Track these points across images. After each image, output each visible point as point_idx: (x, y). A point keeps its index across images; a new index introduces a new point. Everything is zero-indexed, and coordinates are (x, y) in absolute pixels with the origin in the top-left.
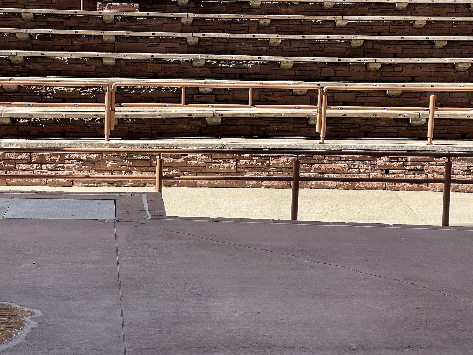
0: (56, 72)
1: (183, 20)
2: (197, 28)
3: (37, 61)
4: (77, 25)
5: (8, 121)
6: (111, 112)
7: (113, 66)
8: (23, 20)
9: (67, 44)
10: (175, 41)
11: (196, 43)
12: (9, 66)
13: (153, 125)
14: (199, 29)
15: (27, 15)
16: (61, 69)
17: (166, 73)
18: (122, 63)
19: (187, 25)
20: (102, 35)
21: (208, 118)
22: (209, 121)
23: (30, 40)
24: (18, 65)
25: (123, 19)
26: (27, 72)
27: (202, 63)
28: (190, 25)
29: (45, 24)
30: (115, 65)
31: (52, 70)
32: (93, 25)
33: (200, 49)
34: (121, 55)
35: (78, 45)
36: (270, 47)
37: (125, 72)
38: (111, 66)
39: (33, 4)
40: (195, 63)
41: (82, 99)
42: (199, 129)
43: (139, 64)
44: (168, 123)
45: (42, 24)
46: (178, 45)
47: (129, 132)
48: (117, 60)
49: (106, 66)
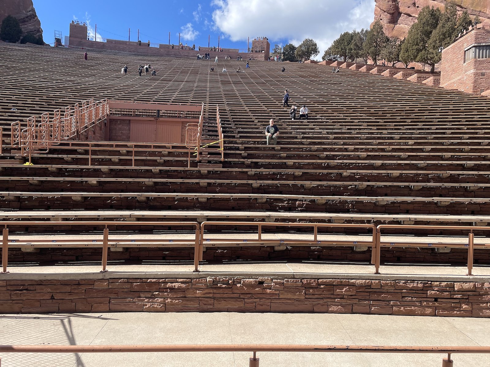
0: (168, 207)
1: (249, 173)
2: (257, 178)
3: (155, 200)
4: (185, 176)
7: (205, 203)
8: (153, 174)
9: (178, 188)
10: (245, 186)
11: (259, 187)
12: (137, 203)
13: (233, 250)
14: (259, 179)
15: (155, 170)
16: (171, 205)
17: (240, 207)
18: (212, 201)
19: (251, 176)
20: (199, 183)
22: (277, 248)
23: (154, 186)
24: (143, 203)
25: (213, 173)
26: (149, 207)
27: (265, 200)
28: (253, 176)
29: (166, 176)
31: (166, 206)
32: (195, 176)
33: (260, 191)
34: (211, 195)
35: (184, 188)
36: (305, 189)
37: (213, 207)
38: (204, 202)
39: (162, 165)
40: (259, 201)
41: (182, 227)
42: (268, 253)
43: (223, 201)
44: (244, 249)
45: (164, 176)
46: (247, 188)
47: (214, 256)
48: (208, 199)
49: (201, 203)
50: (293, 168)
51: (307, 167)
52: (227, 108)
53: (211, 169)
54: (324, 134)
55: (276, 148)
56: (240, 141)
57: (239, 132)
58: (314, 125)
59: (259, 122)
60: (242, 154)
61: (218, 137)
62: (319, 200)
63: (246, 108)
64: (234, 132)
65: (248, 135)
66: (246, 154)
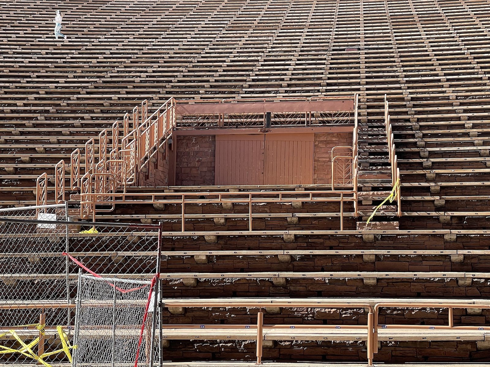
0: (317, 292)
1: (446, 237)
2: (461, 245)
3: (298, 282)
4: (337, 245)
5: (270, 344)
6: (374, 335)
7: (374, 286)
8: (284, 242)
9: (327, 265)
10: (439, 259)
11: (461, 261)
12: (271, 288)
13: (418, 348)
14: (464, 246)
15: (289, 236)
16: (321, 290)
17: (430, 292)
18: (384, 282)
19: (450, 242)
20: (363, 255)
21: (478, 342)
22: (479, 345)
23: (291, 262)
24: (280, 287)
25: (383, 237)
26: (289, 293)
27: (469, 282)
28: (454, 242)
29: (305, 245)
30: (376, 285)
31: (313, 291)
32: (353, 244)
33: (465, 267)
34: (382, 275)
35: (338, 265)
37: (386, 292)
38: (372, 286)
39: (294, 226)
40: (461, 282)
41: (343, 320)
42: (468, 353)
43: (401, 283)
44: (434, 347)
45: (302, 245)
46: (441, 263)
47: (392, 356)
48: (378, 280)
49: (367, 286)
53: (379, 232)
60: (436, 203)
66: (442, 202)
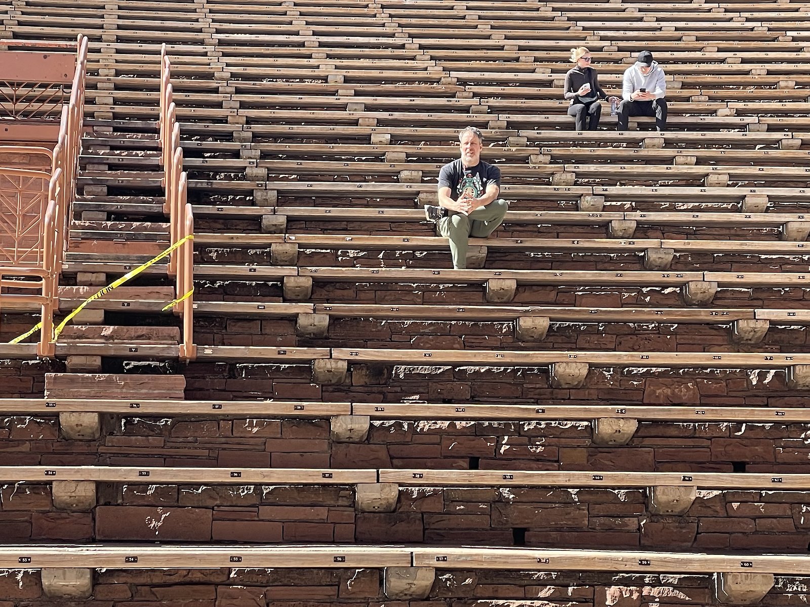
1: (339, 426)
2: (383, 454)
10: (313, 498)
11: (390, 505)
14: (392, 458)
18: (119, 585)
19: (349, 442)
20: (50, 483)
27: (425, 580)
28: (360, 442)
30: (87, 594)
32: (26, 447)
33: (401, 527)
34: (114, 556)
36: (654, 516)
38: (72, 598)
40: (395, 584)
43: (183, 588)
46: (323, 513)
48: (99, 576)
49: (54, 599)
50: (584, 394)
51: (668, 391)
52: (219, 65)
53: (118, 405)
54: (756, 209)
55: (493, 285)
56: (287, 247)
57: (284, 198)
58: (700, 161)
59: (395, 140)
60: (302, 321)
61: (164, 225)
62: (735, 576)
63: (327, 67)
64: (258, 195)
65: (336, 212)
66: (322, 321)
